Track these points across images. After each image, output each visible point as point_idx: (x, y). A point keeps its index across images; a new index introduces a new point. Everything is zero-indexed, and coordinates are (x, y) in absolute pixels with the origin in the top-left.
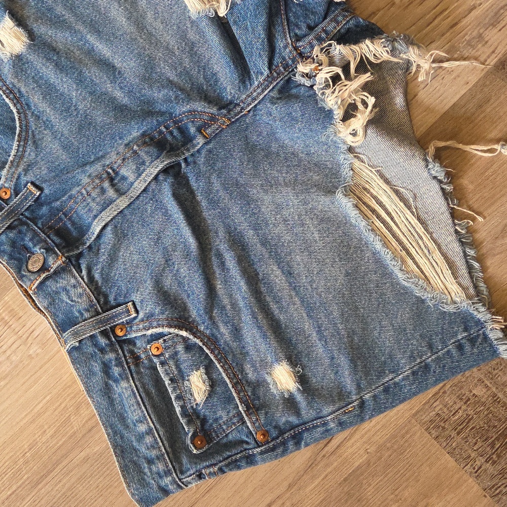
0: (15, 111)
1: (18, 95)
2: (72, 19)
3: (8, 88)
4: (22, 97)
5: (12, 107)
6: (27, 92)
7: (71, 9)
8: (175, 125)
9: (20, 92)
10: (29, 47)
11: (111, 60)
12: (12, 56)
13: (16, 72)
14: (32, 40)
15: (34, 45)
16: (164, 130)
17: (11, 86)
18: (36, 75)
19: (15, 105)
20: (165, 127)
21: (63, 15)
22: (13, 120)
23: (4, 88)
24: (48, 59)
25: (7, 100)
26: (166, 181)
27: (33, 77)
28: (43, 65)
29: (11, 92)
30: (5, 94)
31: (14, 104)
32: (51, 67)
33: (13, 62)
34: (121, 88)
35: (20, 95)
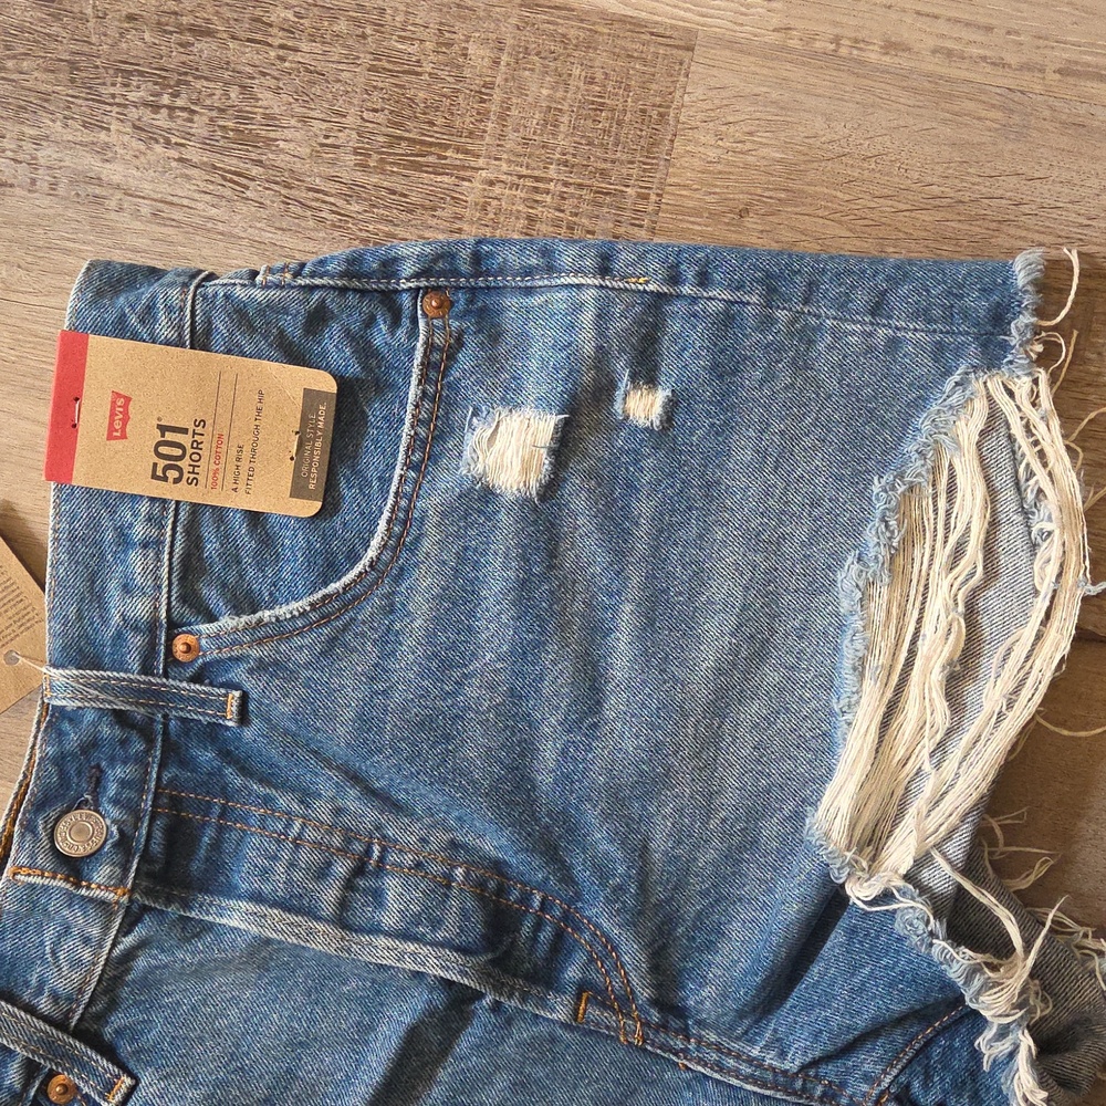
0: (371, 553)
1: (408, 539)
2: (641, 547)
3: (407, 511)
4: (412, 551)
5: (375, 542)
6: (427, 554)
7: (661, 531)
8: (560, 920)
9: (418, 539)
10: (525, 502)
11: (610, 687)
12: (480, 479)
13: (453, 510)
14: (543, 497)
15: (535, 509)
16: (536, 904)
17: (417, 514)
18: (475, 550)
19: (383, 547)
20: (543, 903)
21: (637, 524)
22: (354, 558)
23: (403, 503)
24: (524, 558)
25: (382, 526)
26: (431, 993)
27: (466, 549)
28: (506, 555)
29: (404, 523)
30: (393, 511)
31: (385, 544)
32: (511, 574)
33: (469, 489)
34: (564, 752)
35: (412, 543)
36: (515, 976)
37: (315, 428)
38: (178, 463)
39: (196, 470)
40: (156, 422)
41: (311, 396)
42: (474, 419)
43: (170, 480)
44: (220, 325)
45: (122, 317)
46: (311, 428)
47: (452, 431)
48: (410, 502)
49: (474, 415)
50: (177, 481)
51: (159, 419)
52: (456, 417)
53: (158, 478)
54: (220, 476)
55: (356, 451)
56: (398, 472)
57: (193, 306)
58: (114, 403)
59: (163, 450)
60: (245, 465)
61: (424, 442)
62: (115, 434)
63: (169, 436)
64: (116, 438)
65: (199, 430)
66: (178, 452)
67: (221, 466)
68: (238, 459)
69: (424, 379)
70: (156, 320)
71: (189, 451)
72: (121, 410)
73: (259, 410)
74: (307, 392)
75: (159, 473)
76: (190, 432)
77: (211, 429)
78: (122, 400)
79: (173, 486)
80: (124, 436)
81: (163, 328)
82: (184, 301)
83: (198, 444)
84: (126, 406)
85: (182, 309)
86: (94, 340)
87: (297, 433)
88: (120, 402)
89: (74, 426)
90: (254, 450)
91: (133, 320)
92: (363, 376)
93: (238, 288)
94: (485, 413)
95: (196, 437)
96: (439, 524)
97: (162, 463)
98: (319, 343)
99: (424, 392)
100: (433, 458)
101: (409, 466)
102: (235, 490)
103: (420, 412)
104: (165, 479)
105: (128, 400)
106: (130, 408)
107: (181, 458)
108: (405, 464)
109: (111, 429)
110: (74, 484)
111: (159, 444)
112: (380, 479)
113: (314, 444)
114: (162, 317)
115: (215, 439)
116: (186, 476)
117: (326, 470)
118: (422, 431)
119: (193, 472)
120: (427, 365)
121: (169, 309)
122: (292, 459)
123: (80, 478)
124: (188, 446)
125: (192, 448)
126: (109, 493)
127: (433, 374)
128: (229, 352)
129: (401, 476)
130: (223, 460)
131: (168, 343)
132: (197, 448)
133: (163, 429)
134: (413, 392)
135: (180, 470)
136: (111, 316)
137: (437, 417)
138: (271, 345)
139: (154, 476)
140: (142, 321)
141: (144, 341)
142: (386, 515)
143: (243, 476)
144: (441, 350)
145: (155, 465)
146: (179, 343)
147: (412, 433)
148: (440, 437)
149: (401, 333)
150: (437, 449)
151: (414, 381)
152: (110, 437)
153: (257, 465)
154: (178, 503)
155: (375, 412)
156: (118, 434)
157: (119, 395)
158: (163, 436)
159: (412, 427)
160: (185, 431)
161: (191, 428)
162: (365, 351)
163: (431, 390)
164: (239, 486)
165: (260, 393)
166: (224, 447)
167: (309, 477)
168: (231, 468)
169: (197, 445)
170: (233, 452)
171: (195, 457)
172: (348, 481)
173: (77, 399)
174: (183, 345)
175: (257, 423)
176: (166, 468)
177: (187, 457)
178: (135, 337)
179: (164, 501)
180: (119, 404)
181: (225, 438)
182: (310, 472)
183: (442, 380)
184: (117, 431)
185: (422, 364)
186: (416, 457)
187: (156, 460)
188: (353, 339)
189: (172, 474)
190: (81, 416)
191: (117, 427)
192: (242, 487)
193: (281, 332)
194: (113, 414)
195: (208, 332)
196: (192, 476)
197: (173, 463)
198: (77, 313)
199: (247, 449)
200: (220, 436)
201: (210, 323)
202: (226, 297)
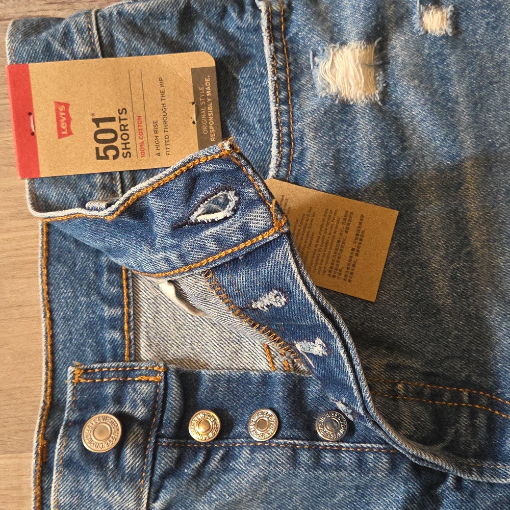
36: (467, 457)
37: (205, 97)
38: (114, 144)
39: (128, 146)
40: (90, 118)
41: (197, 74)
42: (316, 59)
43: (111, 157)
44: (120, 36)
45: (48, 47)
46: (203, 97)
47: (302, 72)
48: (289, 127)
49: (314, 55)
50: (115, 157)
51: (93, 115)
53: (102, 158)
54: (146, 147)
55: (236, 108)
56: (273, 108)
57: (97, 25)
58: (57, 110)
59: (101, 136)
60: (161, 135)
61: (285, 84)
62: (63, 133)
63: (103, 126)
64: (65, 136)
65: (123, 116)
66: (111, 136)
67: (145, 139)
68: (156, 132)
69: (272, 39)
70: (72, 42)
71: (119, 133)
72: (64, 114)
73: (162, 93)
74: (194, 71)
75: (102, 154)
76: (117, 119)
77: (131, 114)
78: (63, 106)
79: (113, 161)
80: (70, 133)
81: (80, 47)
82: (90, 23)
83: (125, 126)
84: (66, 111)
85: (90, 30)
86: (33, 67)
87: (193, 103)
88: (62, 108)
89: (33, 134)
90: (165, 122)
91: (56, 46)
92: (228, 53)
93: (126, 5)
94: (322, 51)
95: (122, 122)
96: (315, 138)
97: (102, 147)
98: (191, 39)
99: (275, 47)
100: (295, 93)
101: (279, 102)
102: (158, 154)
103: (277, 63)
104: (107, 157)
105: (67, 105)
106: (70, 111)
107: (115, 139)
108: (276, 102)
109: (60, 130)
110: (42, 176)
111: (97, 133)
112: (259, 121)
113: (207, 109)
115: (136, 121)
116: (121, 152)
117: (220, 126)
118: (282, 75)
119: (126, 148)
120: (272, 28)
121: (80, 31)
122: (194, 123)
123: (45, 171)
124: (117, 130)
125: (121, 130)
126: (69, 177)
127: (277, 35)
128: (130, 55)
129: (277, 111)
130: (145, 135)
131: (85, 57)
132: (125, 130)
133: (97, 121)
134: (267, 50)
135: (116, 148)
136: (39, 48)
137: (289, 64)
138: (159, 44)
139: (99, 157)
140: (63, 45)
141: (68, 60)
143: (162, 144)
144: (279, 15)
145: (97, 149)
146: (93, 55)
147: (275, 78)
148: (295, 77)
149: (248, 17)
150: (296, 87)
151: (266, 41)
152: (61, 136)
153: (170, 133)
154: (121, 173)
155: (243, 77)
156: (65, 132)
157: (58, 104)
158: (98, 126)
159: (274, 74)
160: (112, 119)
161: (117, 115)
162: (225, 37)
163: (279, 45)
164: (161, 151)
165: (161, 80)
166: (143, 124)
167: (209, 133)
168: (152, 139)
169: (124, 128)
170: (151, 127)
171: (125, 137)
172: (237, 130)
173: (30, 114)
174: (97, 57)
175: (163, 102)
176: (105, 150)
177: (119, 138)
178: (61, 58)
179: (111, 174)
180: (61, 110)
181: (143, 119)
182: (209, 130)
183: (285, 37)
184: (64, 130)
185: (268, 28)
186: (283, 94)
187: (98, 145)
188: (214, 30)
189: (111, 153)
190: (36, 125)
191: (64, 127)
192: (163, 151)
193: (163, 35)
194: (58, 119)
195: (112, 44)
196: (125, 151)
197: (109, 145)
198: (15, 52)
199: (160, 122)
200: (139, 118)
201: (112, 36)
202: (120, 13)
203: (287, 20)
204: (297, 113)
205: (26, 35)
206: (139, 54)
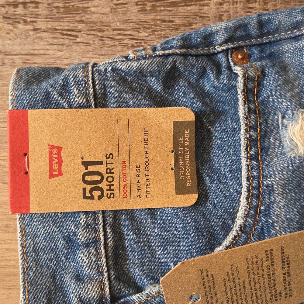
0: (239, 221)
1: (262, 208)
3: (258, 188)
4: (267, 215)
5: (241, 214)
6: (278, 215)
13: (290, 182)
17: (265, 189)
19: (247, 216)
22: (227, 229)
23: (255, 184)
25: (243, 201)
29: (258, 197)
30: (249, 191)
31: (248, 214)
33: (299, 166)
35: (266, 210)
37: (184, 147)
38: (100, 185)
39: (112, 188)
40: (81, 160)
41: (178, 126)
42: (285, 121)
43: (96, 197)
44: (112, 90)
45: (47, 95)
46: (181, 147)
48: (259, 181)
49: (283, 117)
50: (100, 197)
51: (83, 158)
52: (271, 121)
53: (87, 198)
54: (128, 189)
56: (244, 163)
57: (93, 79)
58: (50, 153)
59: (88, 178)
60: (143, 179)
61: (256, 141)
62: (54, 173)
63: (91, 168)
64: (56, 176)
65: (110, 161)
66: (98, 178)
67: (128, 182)
68: (138, 176)
69: (247, 101)
70: (70, 93)
71: (106, 176)
72: (56, 156)
73: (146, 141)
74: (175, 124)
75: (88, 194)
76: (104, 163)
77: (117, 159)
78: (56, 149)
79: (98, 201)
80: (60, 174)
81: (76, 97)
82: (87, 77)
83: (111, 170)
84: (59, 154)
85: (86, 83)
86: (32, 113)
87: (172, 151)
88: (55, 151)
89: (26, 173)
90: (147, 168)
91: (55, 95)
92: (204, 108)
93: (120, 63)
94: (291, 115)
95: (109, 166)
96: (282, 194)
97: (88, 187)
99: (249, 108)
100: (265, 150)
101: (251, 158)
102: (139, 196)
103: (250, 122)
104: (92, 197)
105: (60, 149)
106: (62, 154)
107: (100, 181)
108: (247, 158)
109: (51, 170)
110: (31, 212)
111: (84, 175)
112: (230, 171)
113: (184, 157)
114: (74, 90)
115: (121, 165)
116: (106, 193)
117: (195, 173)
118: (253, 134)
119: (110, 190)
121: (78, 84)
122: (172, 169)
123: (34, 209)
124: (104, 173)
125: (107, 173)
126: (56, 214)
127: (251, 97)
128: (119, 107)
129: (248, 166)
130: (128, 178)
131: (80, 106)
132: (110, 173)
133: (86, 164)
134: (242, 110)
135: (101, 189)
136: (40, 96)
137: (261, 124)
138: (145, 98)
139: (85, 197)
140: (61, 95)
141: (64, 108)
142: (244, 194)
143: (143, 187)
144: (253, 79)
145: (84, 189)
146: (87, 106)
147: (248, 136)
148: (265, 136)
149: (224, 78)
150: (265, 144)
151: (241, 102)
152: (51, 176)
153: (151, 177)
154: (104, 212)
155: (217, 130)
156: (57, 173)
157: (52, 147)
158: (87, 169)
159: (247, 132)
160: (100, 163)
161: (104, 160)
163: (252, 106)
164: (142, 193)
165: (145, 129)
166: (127, 169)
167: (186, 179)
168: (134, 182)
169: (110, 171)
170: (134, 171)
171: (110, 179)
172: (210, 177)
173: (26, 155)
174: (90, 107)
175: (146, 149)
176: (92, 190)
177: (105, 180)
178: (58, 106)
179: (94, 213)
180: (54, 153)
181: (127, 163)
182: (185, 176)
183: (257, 100)
184: (55, 171)
185: (244, 90)
186: (254, 150)
187: (85, 186)
188: (193, 87)
189: (97, 193)
190: (30, 165)
191: (55, 168)
192: (143, 194)
193: (149, 89)
194: (51, 160)
195: (105, 96)
196: (109, 192)
197: (96, 186)
198: (16, 98)
199: (143, 168)
200: (124, 162)
201: (105, 89)
202: (113, 70)
203: (260, 84)
204: (267, 170)
205: (28, 84)
206: (128, 106)
